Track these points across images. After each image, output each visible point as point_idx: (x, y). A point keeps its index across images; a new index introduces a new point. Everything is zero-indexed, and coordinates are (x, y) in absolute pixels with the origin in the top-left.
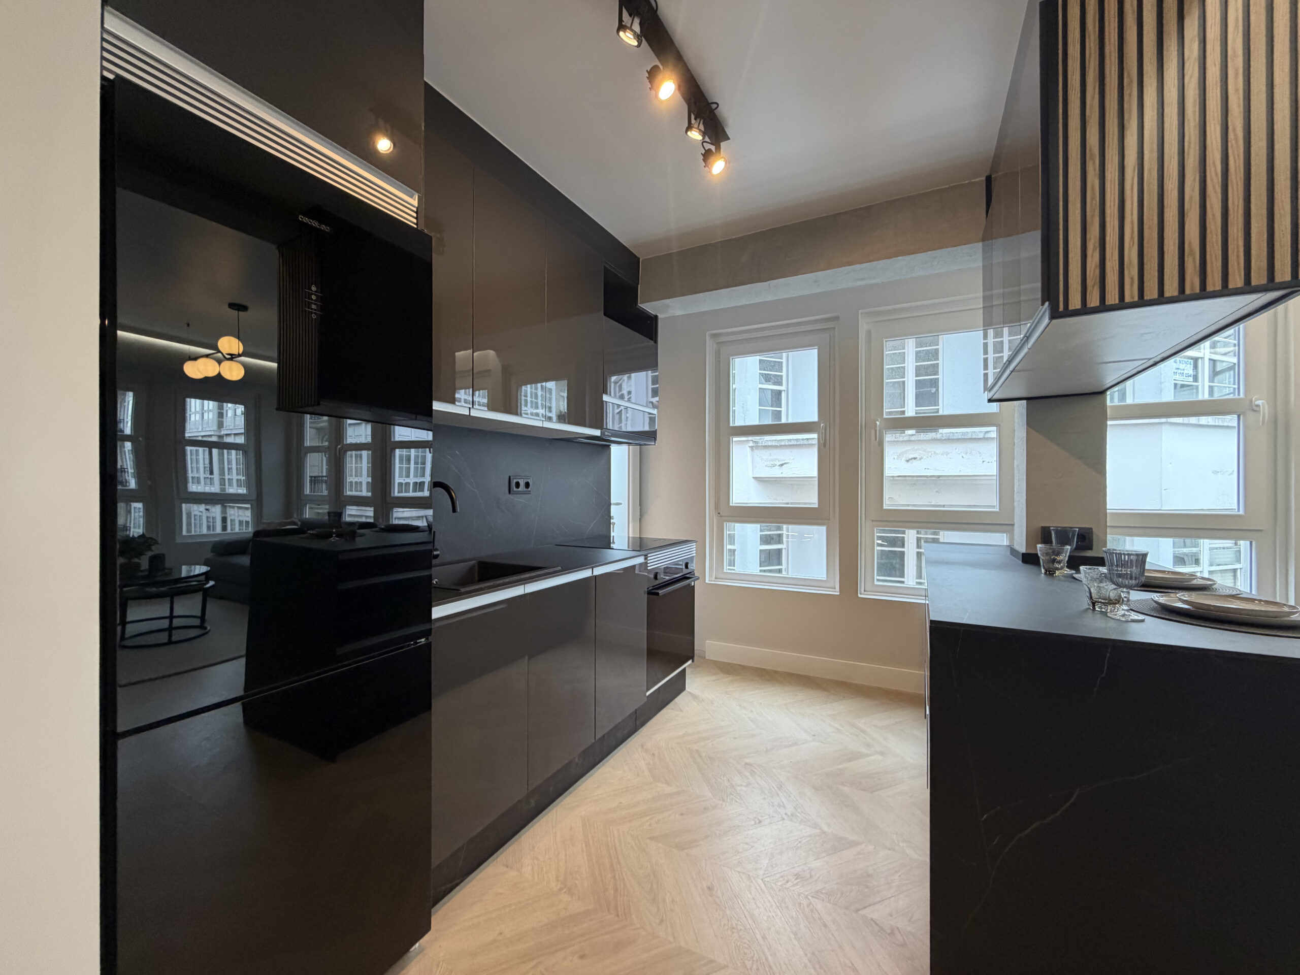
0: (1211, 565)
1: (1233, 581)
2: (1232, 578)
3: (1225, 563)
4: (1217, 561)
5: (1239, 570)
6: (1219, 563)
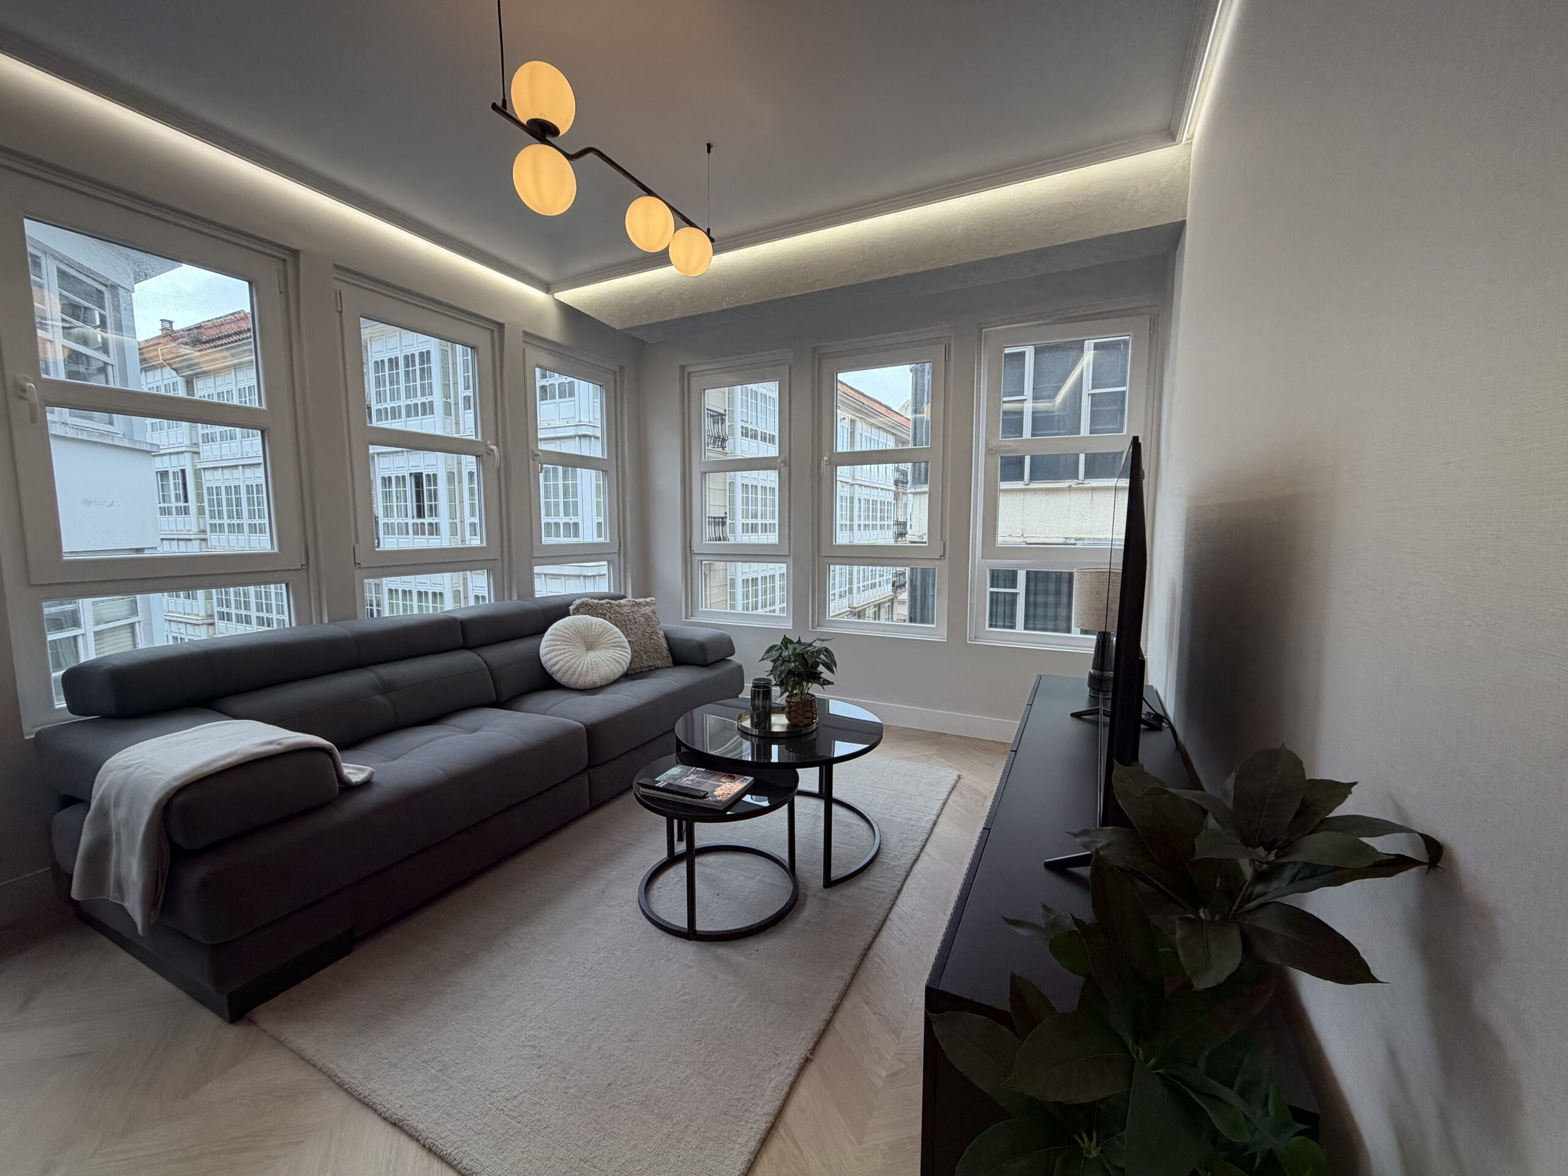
0: (97, 624)
1: (131, 638)
2: (129, 634)
3: (117, 618)
4: (105, 617)
5: (137, 625)
6: (109, 620)
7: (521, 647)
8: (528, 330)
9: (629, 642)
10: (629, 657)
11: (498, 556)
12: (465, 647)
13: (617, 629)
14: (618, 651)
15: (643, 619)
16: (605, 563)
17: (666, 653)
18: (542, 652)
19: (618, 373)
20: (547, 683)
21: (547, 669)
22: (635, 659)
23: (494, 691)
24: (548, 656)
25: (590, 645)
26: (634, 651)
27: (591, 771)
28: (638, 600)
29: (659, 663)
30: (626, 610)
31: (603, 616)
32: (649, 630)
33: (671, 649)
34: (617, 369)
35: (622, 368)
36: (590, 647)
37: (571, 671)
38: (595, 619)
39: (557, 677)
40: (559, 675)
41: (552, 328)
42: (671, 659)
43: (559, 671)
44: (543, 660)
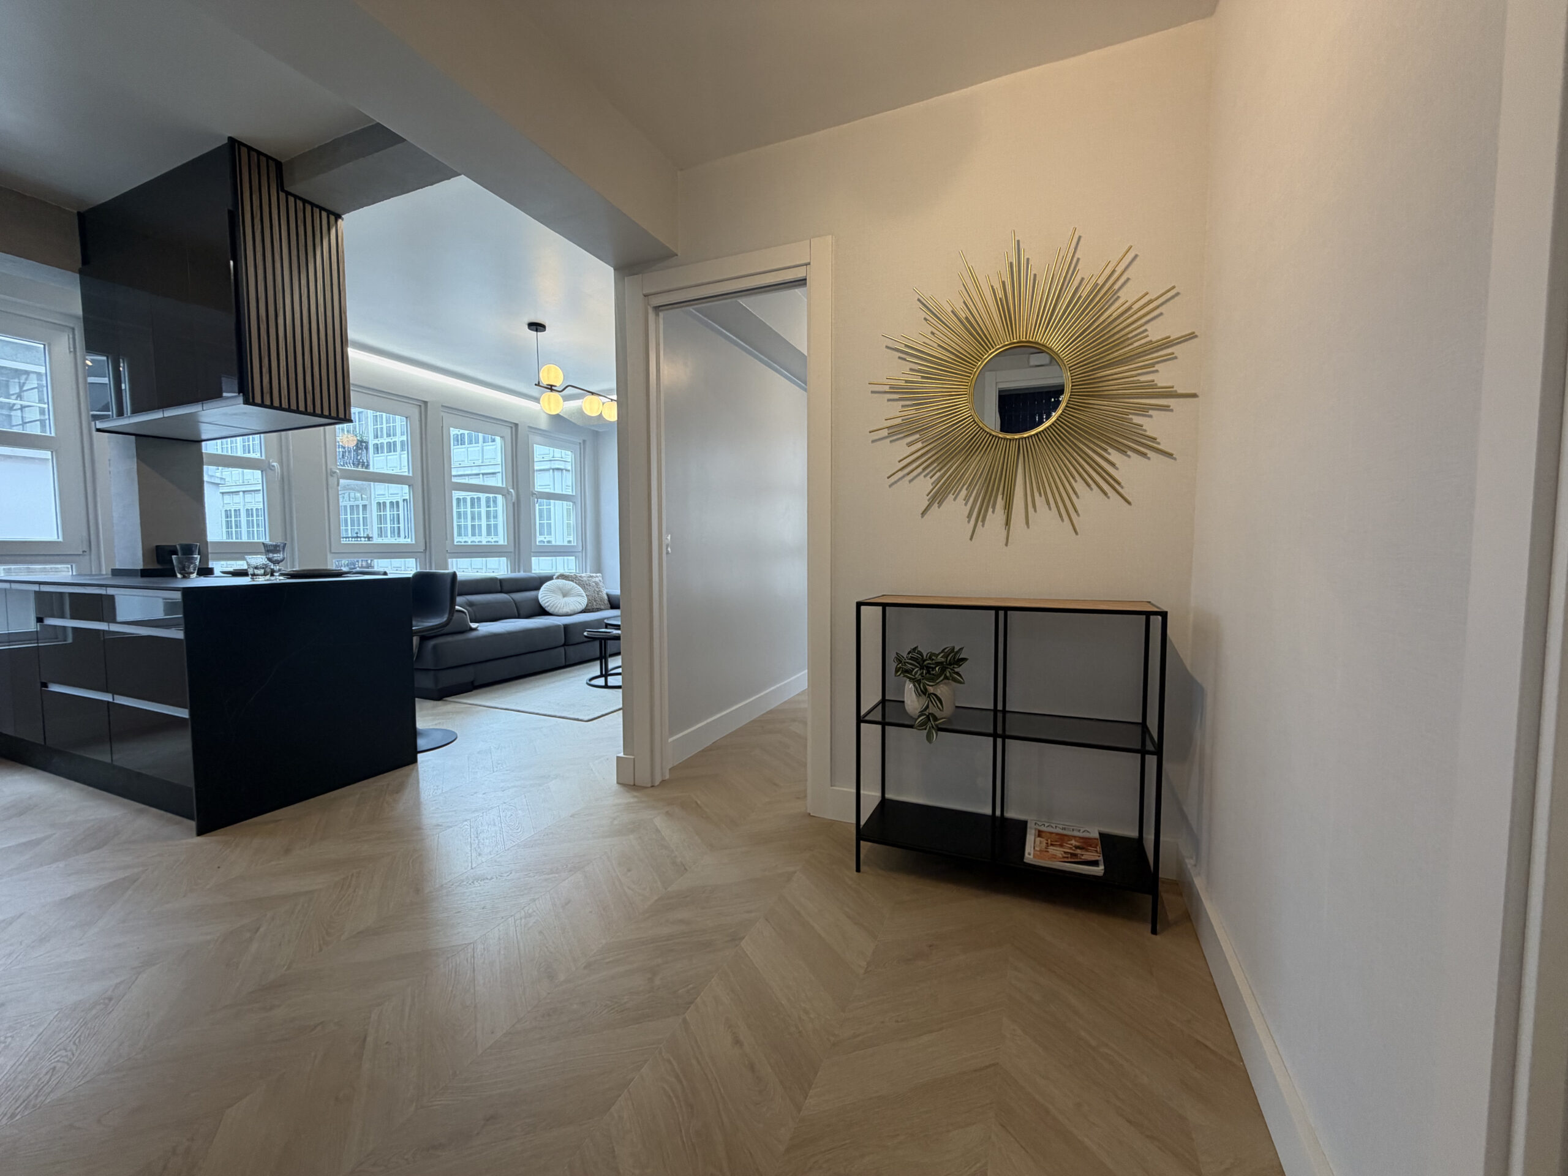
7: (531, 594)
8: (531, 425)
9: (586, 595)
10: (586, 602)
11: (512, 550)
12: (501, 592)
13: (580, 588)
14: (579, 599)
15: (594, 584)
16: (574, 558)
17: (606, 602)
18: (540, 597)
19: (582, 445)
20: (543, 612)
21: (543, 605)
22: (590, 604)
23: (515, 609)
24: (543, 599)
25: (565, 595)
26: (589, 600)
27: (566, 647)
28: (592, 575)
29: (602, 607)
30: (585, 579)
31: (573, 581)
32: (597, 590)
33: (609, 600)
34: (581, 441)
35: (584, 441)
36: (565, 596)
37: (555, 606)
38: (567, 582)
39: (547, 609)
40: (549, 608)
41: (543, 424)
42: (609, 606)
43: (549, 606)
44: (540, 601)
